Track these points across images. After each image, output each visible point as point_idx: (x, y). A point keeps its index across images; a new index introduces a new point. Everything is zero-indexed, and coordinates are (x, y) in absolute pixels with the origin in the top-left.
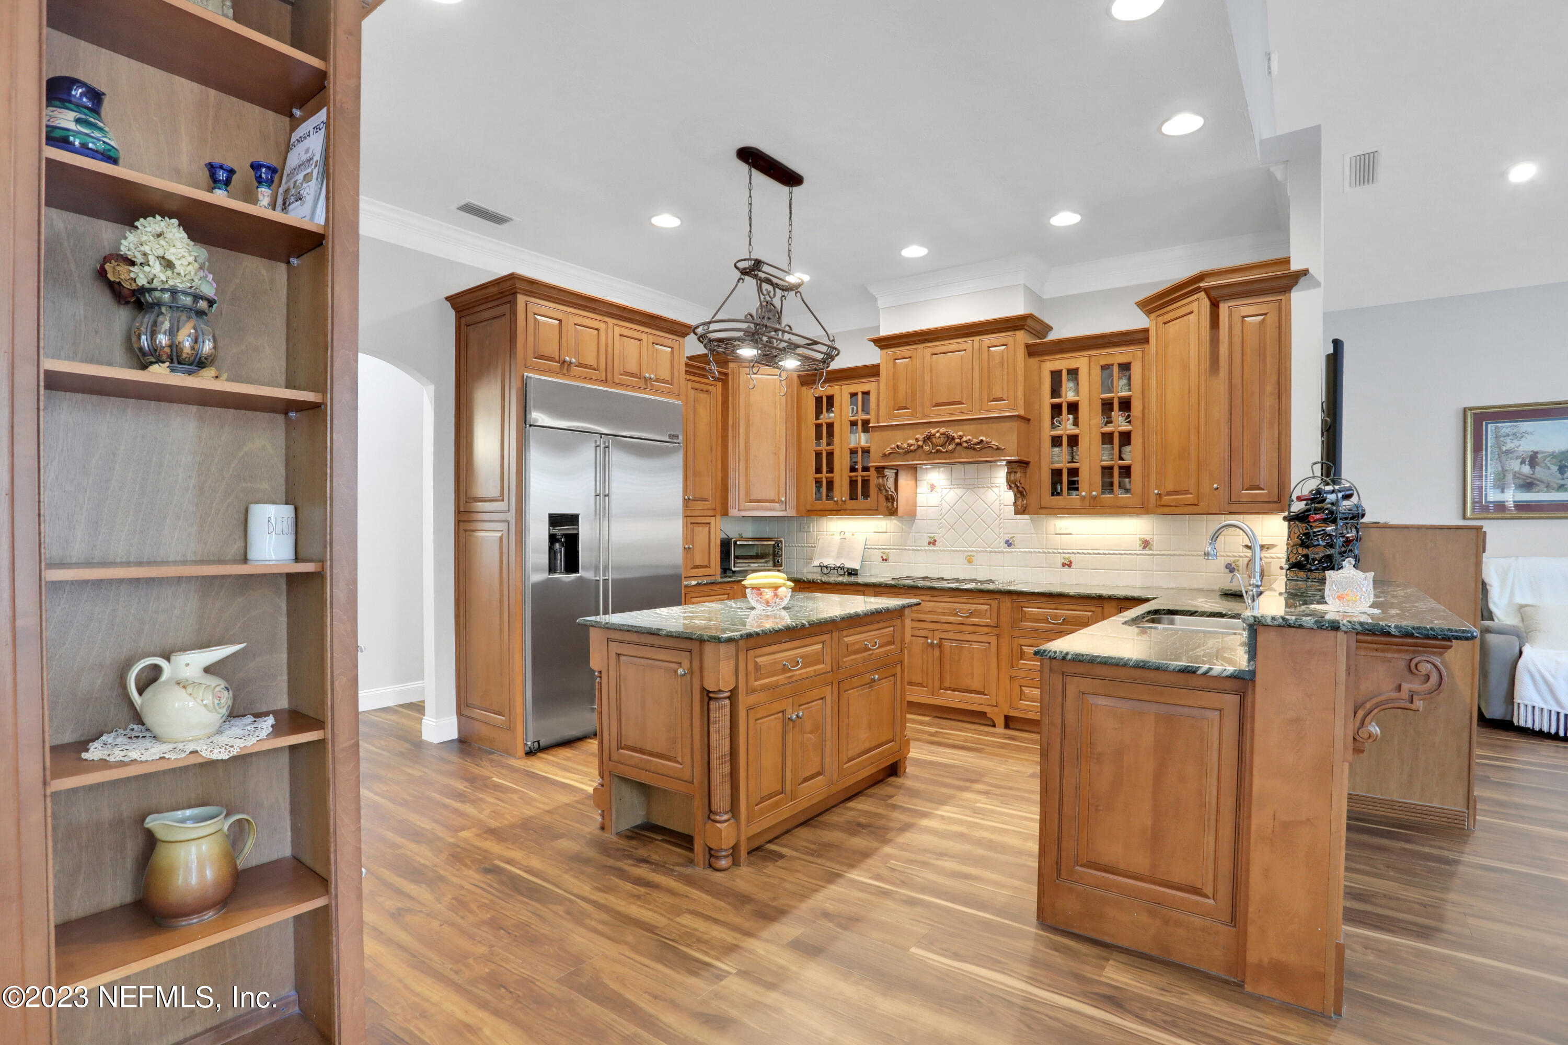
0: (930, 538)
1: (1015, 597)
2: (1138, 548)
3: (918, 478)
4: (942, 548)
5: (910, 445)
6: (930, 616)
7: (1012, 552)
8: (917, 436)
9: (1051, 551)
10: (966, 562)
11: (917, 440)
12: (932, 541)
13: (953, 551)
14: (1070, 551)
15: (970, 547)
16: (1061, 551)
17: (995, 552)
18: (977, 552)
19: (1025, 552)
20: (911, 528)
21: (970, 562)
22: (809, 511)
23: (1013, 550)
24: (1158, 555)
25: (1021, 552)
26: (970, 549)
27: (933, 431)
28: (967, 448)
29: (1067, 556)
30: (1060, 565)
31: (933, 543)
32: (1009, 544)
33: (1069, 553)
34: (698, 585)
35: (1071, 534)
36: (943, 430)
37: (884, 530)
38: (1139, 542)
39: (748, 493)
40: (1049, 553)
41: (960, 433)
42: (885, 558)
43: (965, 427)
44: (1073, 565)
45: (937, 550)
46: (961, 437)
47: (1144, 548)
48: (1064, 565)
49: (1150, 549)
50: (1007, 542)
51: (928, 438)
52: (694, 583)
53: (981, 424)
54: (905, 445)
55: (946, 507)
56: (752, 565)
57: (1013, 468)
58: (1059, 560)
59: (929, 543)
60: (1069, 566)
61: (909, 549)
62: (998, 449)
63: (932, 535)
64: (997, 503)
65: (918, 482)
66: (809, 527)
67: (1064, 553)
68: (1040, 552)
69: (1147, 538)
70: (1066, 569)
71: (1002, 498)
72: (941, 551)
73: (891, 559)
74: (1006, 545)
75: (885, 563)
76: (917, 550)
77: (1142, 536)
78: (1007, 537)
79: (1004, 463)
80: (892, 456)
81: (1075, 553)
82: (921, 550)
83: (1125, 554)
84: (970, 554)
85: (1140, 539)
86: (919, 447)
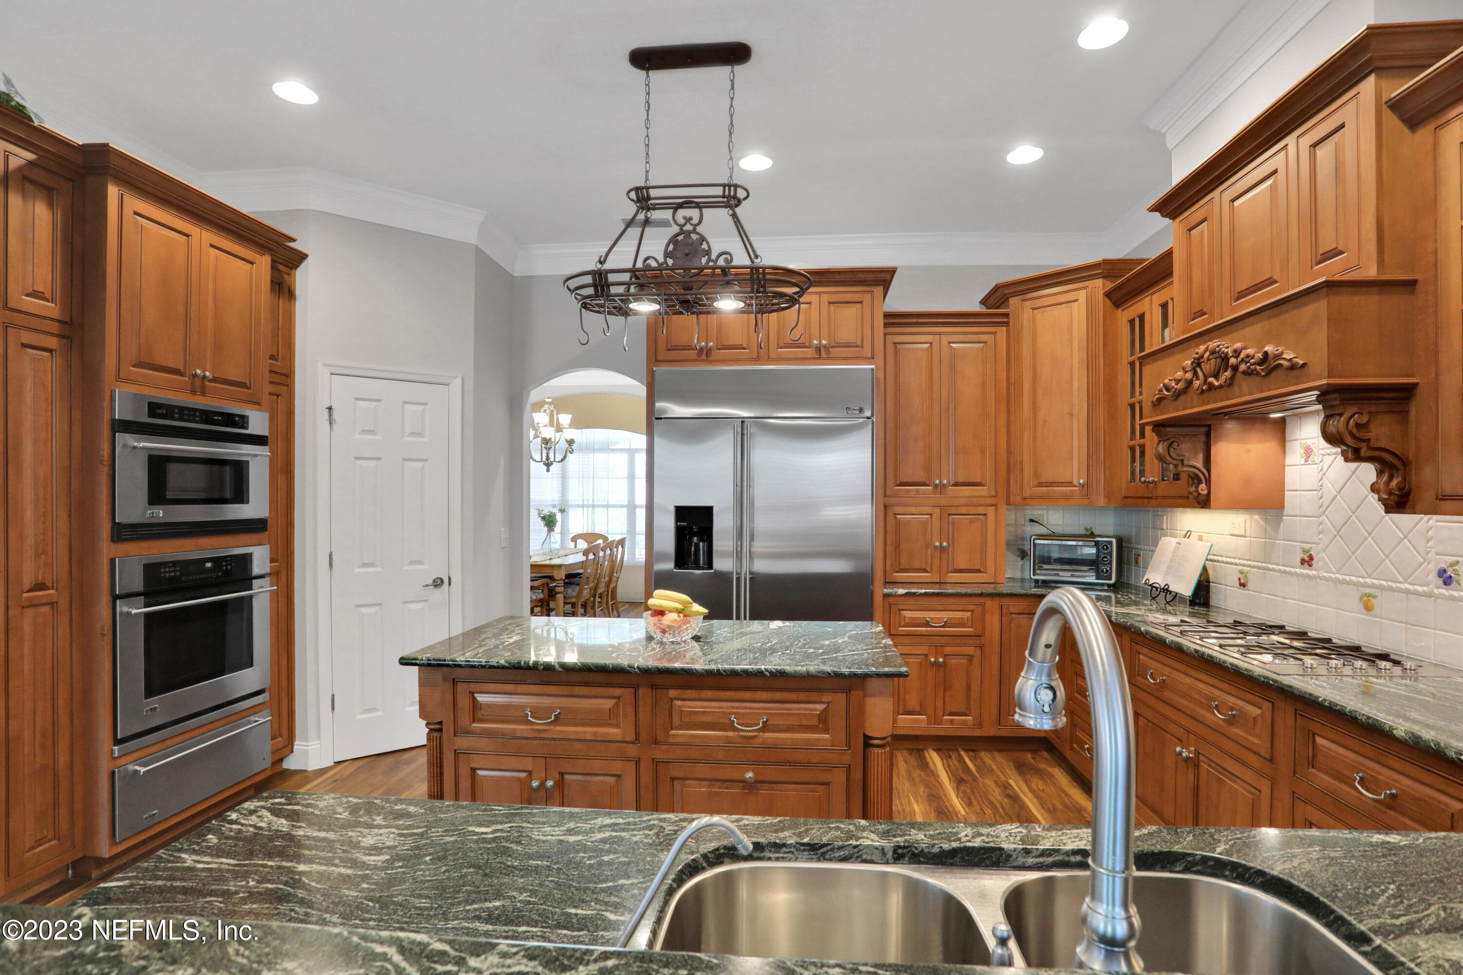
0: (1304, 550)
1: (1299, 706)
3: (1287, 438)
4: (1323, 574)
5: (1177, 381)
6: (1184, 702)
8: (1185, 363)
10: (1361, 607)
11: (1185, 370)
12: (1307, 559)
13: (1340, 581)
15: (1370, 576)
17: (1417, 593)
18: (1382, 589)
20: (1277, 529)
21: (1368, 608)
22: (1125, 497)
23: (1454, 593)
26: (1368, 580)
27: (1200, 351)
31: (1308, 561)
32: (1446, 578)
34: (906, 594)
36: (1213, 345)
37: (1242, 533)
39: (1036, 473)
41: (1238, 345)
42: (1242, 581)
43: (1247, 331)
45: (1316, 577)
46: (1237, 353)
50: (1442, 573)
51: (1197, 363)
52: (901, 591)
53: (1269, 318)
55: (1330, 489)
56: (1061, 573)
57: (1332, 407)
59: (1303, 561)
61: (1274, 570)
62: (1293, 367)
63: (1307, 546)
65: (1287, 444)
66: (1162, 523)
72: (1321, 578)
73: (1250, 585)
74: (1440, 581)
75: (1242, 591)
76: (1286, 572)
78: (1443, 562)
79: (1313, 395)
82: (1292, 573)
84: (1368, 591)
86: (1189, 383)
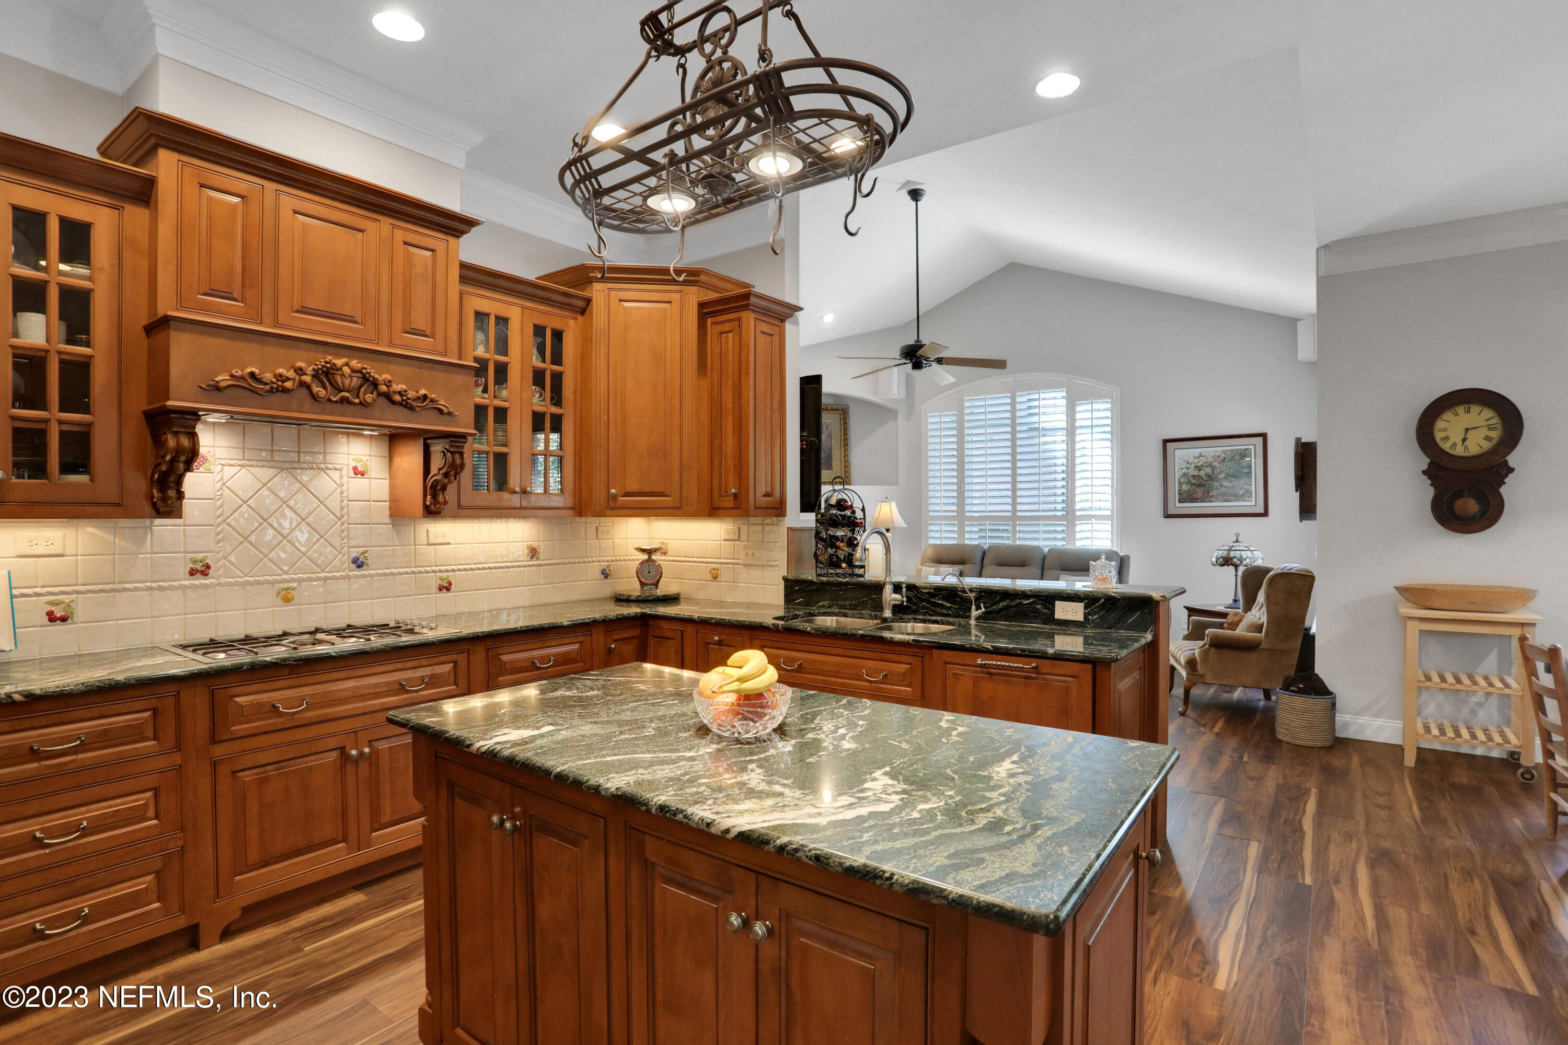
0: (194, 561)
1: (490, 643)
2: (526, 558)
4: (223, 580)
5: (283, 378)
6: (350, 706)
7: (364, 576)
8: (300, 364)
9: (422, 569)
10: (279, 600)
11: (300, 371)
12: (199, 566)
13: (249, 583)
14: (448, 568)
15: (280, 574)
16: (437, 569)
17: (334, 578)
18: (300, 581)
19: (385, 574)
20: (139, 542)
21: (287, 600)
23: (366, 572)
24: (545, 565)
25: (378, 575)
26: (282, 578)
27: (339, 362)
28: (400, 404)
29: (444, 575)
30: (435, 588)
31: (201, 570)
32: (359, 563)
33: (447, 571)
35: (449, 544)
36: (355, 363)
37: (55, 551)
38: (526, 551)
40: (420, 572)
42: (57, 615)
44: (453, 588)
45: (212, 586)
46: (388, 384)
47: (532, 557)
48: (441, 589)
49: (538, 559)
50: (355, 561)
51: (326, 374)
54: (268, 376)
55: (233, 498)
58: (434, 584)
59: (192, 573)
60: (448, 589)
61: (135, 589)
62: (448, 413)
63: (200, 556)
64: (337, 495)
67: (441, 571)
68: (407, 573)
69: (535, 544)
70: (444, 595)
71: (345, 487)
72: (220, 585)
73: (80, 614)
74: (354, 566)
75: (56, 628)
76: (160, 588)
77: (530, 543)
78: (354, 553)
80: (230, 392)
81: (453, 571)
82: (170, 588)
83: (513, 567)
84: (285, 586)
85: (528, 547)
86: (303, 386)
